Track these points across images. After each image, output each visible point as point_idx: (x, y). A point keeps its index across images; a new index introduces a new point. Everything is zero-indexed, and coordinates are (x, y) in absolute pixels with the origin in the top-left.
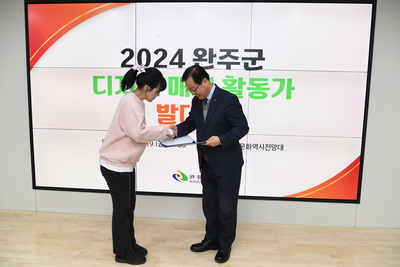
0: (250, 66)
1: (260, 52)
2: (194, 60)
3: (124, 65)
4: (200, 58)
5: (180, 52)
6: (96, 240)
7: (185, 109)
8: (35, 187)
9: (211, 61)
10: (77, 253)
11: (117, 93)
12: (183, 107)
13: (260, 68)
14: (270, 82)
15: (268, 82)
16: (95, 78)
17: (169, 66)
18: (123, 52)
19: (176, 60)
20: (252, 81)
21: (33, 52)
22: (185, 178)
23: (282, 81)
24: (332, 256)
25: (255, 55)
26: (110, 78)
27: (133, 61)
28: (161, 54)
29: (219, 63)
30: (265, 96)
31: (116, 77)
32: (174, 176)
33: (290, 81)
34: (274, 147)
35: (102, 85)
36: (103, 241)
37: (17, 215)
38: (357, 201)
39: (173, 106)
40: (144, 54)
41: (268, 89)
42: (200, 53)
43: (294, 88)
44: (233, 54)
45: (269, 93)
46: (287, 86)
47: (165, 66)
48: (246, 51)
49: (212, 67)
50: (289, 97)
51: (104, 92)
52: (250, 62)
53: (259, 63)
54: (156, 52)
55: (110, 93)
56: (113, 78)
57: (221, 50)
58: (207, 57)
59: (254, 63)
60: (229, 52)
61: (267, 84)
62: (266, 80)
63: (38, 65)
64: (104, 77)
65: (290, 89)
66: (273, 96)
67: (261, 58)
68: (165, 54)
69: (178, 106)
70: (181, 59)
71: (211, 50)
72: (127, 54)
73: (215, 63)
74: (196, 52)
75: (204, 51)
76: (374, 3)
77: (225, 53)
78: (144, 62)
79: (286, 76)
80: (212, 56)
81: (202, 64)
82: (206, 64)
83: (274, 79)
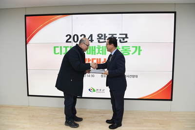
0: (122, 41)
1: (126, 35)
2: (97, 39)
3: (67, 41)
4: (100, 38)
5: (91, 36)
7: (94, 60)
8: (28, 95)
9: (105, 39)
10: (48, 123)
12: (93, 59)
13: (126, 42)
14: (131, 48)
16: (55, 47)
18: (67, 36)
19: (90, 39)
20: (123, 47)
21: (28, 36)
22: (94, 91)
23: (136, 47)
24: (160, 124)
25: (124, 36)
26: (61, 47)
27: (71, 40)
28: (83, 36)
30: (129, 54)
31: (64, 47)
32: (89, 90)
33: (139, 47)
34: (134, 76)
35: (58, 50)
37: (21, 108)
38: (171, 100)
39: (89, 59)
40: (76, 37)
41: (130, 51)
42: (100, 36)
44: (114, 36)
45: (131, 53)
46: (138, 49)
48: (120, 34)
49: (105, 42)
50: (139, 54)
51: (59, 53)
52: (122, 39)
53: (126, 40)
54: (81, 36)
55: (61, 54)
56: (62, 47)
57: (109, 35)
58: (103, 37)
59: (124, 40)
60: (113, 35)
61: (129, 49)
62: (129, 47)
63: (30, 42)
64: (58, 47)
65: (140, 51)
66: (132, 54)
67: (126, 37)
68: (85, 36)
69: (91, 59)
70: (92, 38)
71: (105, 35)
72: (69, 37)
74: (98, 35)
75: (102, 35)
76: (175, 13)
77: (111, 36)
78: (76, 40)
79: (138, 45)
80: (105, 37)
81: (101, 40)
82: (103, 40)
83: (133, 47)
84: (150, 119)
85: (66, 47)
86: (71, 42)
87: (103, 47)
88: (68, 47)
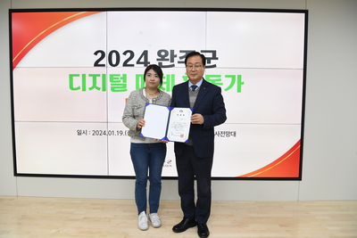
1: (214, 52)
2: (158, 60)
3: (96, 64)
4: (163, 58)
5: (145, 53)
6: (72, 220)
8: (16, 174)
9: (172, 61)
11: (90, 89)
13: (215, 66)
14: (223, 78)
15: (221, 78)
16: (71, 76)
17: (136, 65)
18: (96, 53)
19: (142, 60)
20: (207, 77)
23: (233, 77)
24: (281, 226)
25: (210, 55)
26: (84, 76)
27: (105, 61)
28: (128, 55)
29: (179, 62)
31: (90, 75)
33: (240, 77)
34: (228, 134)
35: (77, 82)
36: (77, 220)
38: (299, 178)
40: (114, 55)
41: (222, 84)
42: (163, 54)
43: (243, 83)
45: (223, 88)
46: (237, 81)
47: (133, 65)
49: (173, 66)
50: (239, 90)
51: (79, 88)
53: (213, 62)
54: (125, 53)
55: (84, 89)
56: (87, 76)
57: (181, 52)
59: (209, 62)
61: (220, 80)
62: (220, 76)
64: (78, 75)
65: (240, 84)
66: (226, 90)
67: (215, 57)
68: (132, 55)
70: (146, 59)
71: (172, 52)
72: (100, 55)
73: (175, 62)
74: (159, 53)
75: (166, 52)
76: (306, 12)
77: (184, 54)
78: (114, 62)
79: (236, 73)
80: (173, 56)
81: (164, 63)
82: (168, 63)
83: (226, 76)
84: (261, 215)
85: (95, 77)
86: (104, 65)
87: (168, 76)
88: (99, 75)
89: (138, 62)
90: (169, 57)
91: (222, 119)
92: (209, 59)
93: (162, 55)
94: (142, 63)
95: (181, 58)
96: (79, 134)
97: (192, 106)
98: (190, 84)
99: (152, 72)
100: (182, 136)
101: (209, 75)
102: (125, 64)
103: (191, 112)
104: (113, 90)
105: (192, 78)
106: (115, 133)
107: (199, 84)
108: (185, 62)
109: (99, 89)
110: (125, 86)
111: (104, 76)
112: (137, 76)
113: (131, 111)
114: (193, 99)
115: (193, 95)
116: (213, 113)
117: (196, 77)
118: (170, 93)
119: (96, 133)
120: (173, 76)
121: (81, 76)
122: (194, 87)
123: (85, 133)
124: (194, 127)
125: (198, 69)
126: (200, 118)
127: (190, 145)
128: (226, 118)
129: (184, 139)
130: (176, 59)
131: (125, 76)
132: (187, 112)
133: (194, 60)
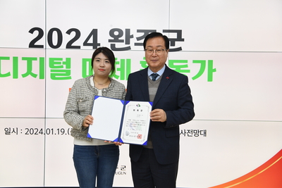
1: (179, 32)
2: (110, 41)
3: (32, 45)
4: (116, 39)
5: (94, 33)
9: (128, 42)
11: (24, 76)
13: (180, 49)
14: (190, 64)
15: (188, 64)
17: (82, 47)
18: (32, 31)
19: (91, 41)
20: (171, 63)
23: (203, 63)
25: (174, 36)
26: (15, 59)
27: (43, 41)
28: (73, 34)
29: (136, 44)
31: (23, 59)
33: (211, 62)
34: (197, 133)
40: (55, 34)
41: (189, 71)
42: (116, 33)
43: (215, 70)
45: (189, 75)
46: (208, 68)
47: (79, 47)
48: (165, 31)
49: (129, 48)
50: (210, 79)
51: (8, 74)
53: (178, 44)
54: (69, 32)
55: (15, 76)
56: (20, 60)
57: (138, 31)
59: (173, 44)
60: (147, 33)
61: (187, 66)
62: (186, 61)
64: (8, 58)
65: (211, 71)
66: (194, 78)
67: (180, 39)
68: (78, 34)
70: (95, 39)
71: (128, 31)
72: (36, 33)
73: (132, 44)
74: (111, 33)
75: (120, 32)
77: (142, 34)
78: (55, 42)
79: (206, 58)
80: (129, 37)
81: (118, 45)
82: (123, 45)
83: (194, 62)
85: (29, 60)
86: (42, 47)
87: (123, 61)
88: (36, 59)
89: (86, 44)
90: (123, 38)
91: (189, 115)
92: (173, 41)
93: (115, 35)
94: (90, 45)
95: (138, 39)
96: (8, 132)
97: (152, 99)
98: (150, 73)
99: (101, 56)
100: (139, 137)
101: (173, 60)
102: (69, 46)
103: (151, 107)
104: (53, 77)
105: (152, 64)
106: (55, 131)
107: (160, 72)
108: (144, 44)
109: (35, 76)
110: (68, 73)
111: (42, 60)
112: (84, 61)
113: (74, 104)
114: (153, 91)
115: (153, 86)
116: (178, 108)
117: (157, 64)
118: (125, 83)
119: (30, 131)
120: (129, 61)
121: (11, 59)
122: (155, 76)
123: (16, 131)
124: (154, 125)
125: (160, 53)
126: (162, 115)
127: (150, 147)
128: (194, 115)
129: (142, 141)
130: (133, 41)
131: (68, 60)
132: (146, 107)
133: (155, 42)
